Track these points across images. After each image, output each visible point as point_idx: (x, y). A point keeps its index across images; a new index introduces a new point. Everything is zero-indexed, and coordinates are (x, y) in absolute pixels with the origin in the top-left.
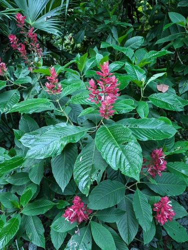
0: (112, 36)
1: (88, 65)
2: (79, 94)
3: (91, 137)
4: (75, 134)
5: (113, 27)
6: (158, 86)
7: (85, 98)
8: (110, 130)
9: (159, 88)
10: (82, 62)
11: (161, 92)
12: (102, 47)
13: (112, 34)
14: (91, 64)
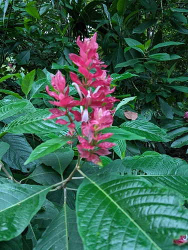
0: (65, 58)
1: (36, 88)
2: (25, 117)
3: (51, 204)
4: (15, 209)
5: (65, 49)
6: (125, 113)
7: (38, 122)
8: (108, 191)
9: (127, 115)
10: (28, 83)
11: (130, 120)
12: (53, 67)
13: (64, 56)
14: (40, 86)
